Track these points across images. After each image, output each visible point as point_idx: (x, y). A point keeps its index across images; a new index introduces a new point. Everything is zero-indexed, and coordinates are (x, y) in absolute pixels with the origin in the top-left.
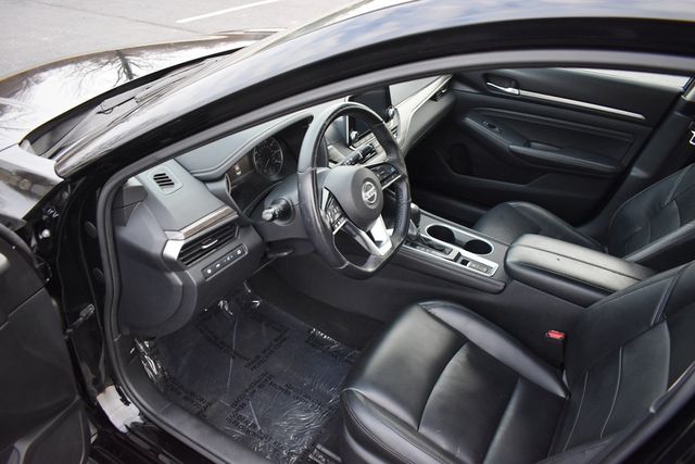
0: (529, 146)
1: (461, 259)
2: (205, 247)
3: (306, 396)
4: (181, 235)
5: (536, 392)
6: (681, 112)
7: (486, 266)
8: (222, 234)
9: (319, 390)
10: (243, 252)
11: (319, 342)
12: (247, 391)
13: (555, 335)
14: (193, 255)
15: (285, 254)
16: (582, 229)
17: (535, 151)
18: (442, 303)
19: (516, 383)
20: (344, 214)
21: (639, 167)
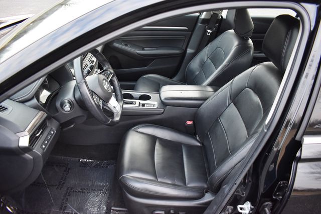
0: (144, 50)
1: (141, 105)
2: (37, 135)
3: (93, 190)
4: (26, 133)
5: (190, 148)
6: (201, 23)
7: (153, 104)
8: (42, 126)
9: (97, 185)
10: (54, 132)
11: (85, 165)
12: (63, 200)
13: (189, 123)
14: (34, 141)
15: (72, 126)
16: (174, 79)
17: (148, 51)
18: (141, 126)
19: (182, 147)
20: (100, 98)
21: (190, 48)
